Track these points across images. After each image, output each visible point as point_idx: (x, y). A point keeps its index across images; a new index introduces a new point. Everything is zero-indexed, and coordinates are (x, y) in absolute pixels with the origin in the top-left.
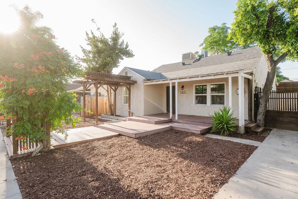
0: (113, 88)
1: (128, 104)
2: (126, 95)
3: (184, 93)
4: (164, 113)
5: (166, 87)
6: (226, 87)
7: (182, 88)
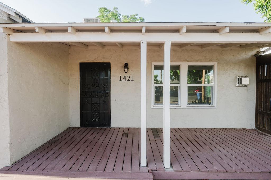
3: (128, 81)
4: (75, 128)
5: (80, 63)
6: (218, 71)
7: (126, 69)
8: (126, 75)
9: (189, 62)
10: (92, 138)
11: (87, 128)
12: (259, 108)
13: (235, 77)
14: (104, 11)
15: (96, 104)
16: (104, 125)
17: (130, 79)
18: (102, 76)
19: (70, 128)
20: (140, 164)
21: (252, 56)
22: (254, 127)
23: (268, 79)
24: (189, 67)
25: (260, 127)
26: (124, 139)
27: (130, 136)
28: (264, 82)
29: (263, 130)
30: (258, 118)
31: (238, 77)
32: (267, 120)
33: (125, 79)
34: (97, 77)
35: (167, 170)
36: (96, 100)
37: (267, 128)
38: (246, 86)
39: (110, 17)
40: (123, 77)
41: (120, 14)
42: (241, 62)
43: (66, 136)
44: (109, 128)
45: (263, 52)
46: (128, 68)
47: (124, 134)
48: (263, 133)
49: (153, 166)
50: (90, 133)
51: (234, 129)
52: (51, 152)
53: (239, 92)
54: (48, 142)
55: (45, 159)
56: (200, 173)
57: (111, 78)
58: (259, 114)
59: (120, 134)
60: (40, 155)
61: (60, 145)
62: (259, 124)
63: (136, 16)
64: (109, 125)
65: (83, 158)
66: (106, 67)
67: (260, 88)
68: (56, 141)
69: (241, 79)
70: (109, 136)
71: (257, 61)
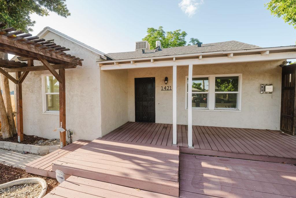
0: (13, 74)
1: (57, 113)
2: (52, 91)
3: (168, 90)
4: (132, 122)
5: (135, 78)
6: (243, 81)
7: (166, 82)
8: (166, 85)
9: (215, 74)
10: (143, 128)
11: (139, 123)
12: (284, 112)
13: (259, 85)
14: (151, 31)
15: (145, 106)
16: (151, 122)
17: (169, 89)
18: (149, 86)
19: (128, 122)
20: (172, 143)
21: (278, 66)
22: (279, 129)
23: (292, 86)
24: (217, 78)
25: (284, 129)
26: (164, 130)
27: (168, 129)
28: (288, 89)
29: (286, 132)
30: (283, 121)
31: (262, 85)
32: (290, 123)
33: (166, 89)
34: (146, 88)
35: (189, 148)
36: (145, 103)
37: (290, 130)
38: (270, 93)
39: (155, 36)
40: (164, 87)
41: (164, 32)
42: (265, 72)
43: (127, 126)
44: (154, 123)
45: (289, 62)
46: (167, 81)
47: (164, 127)
48: (285, 134)
49: (181, 145)
50: (142, 126)
51: (258, 130)
52: (121, 133)
53: (263, 98)
54: (118, 128)
55: (118, 136)
56: (213, 151)
57: (156, 88)
58: (284, 117)
59: (162, 127)
60: (115, 134)
61: (125, 130)
62: (284, 127)
63: (179, 31)
64: (154, 122)
65: (138, 137)
66: (152, 80)
67: (285, 94)
68: (121, 129)
69: (265, 87)
70: (154, 128)
71: (282, 71)
